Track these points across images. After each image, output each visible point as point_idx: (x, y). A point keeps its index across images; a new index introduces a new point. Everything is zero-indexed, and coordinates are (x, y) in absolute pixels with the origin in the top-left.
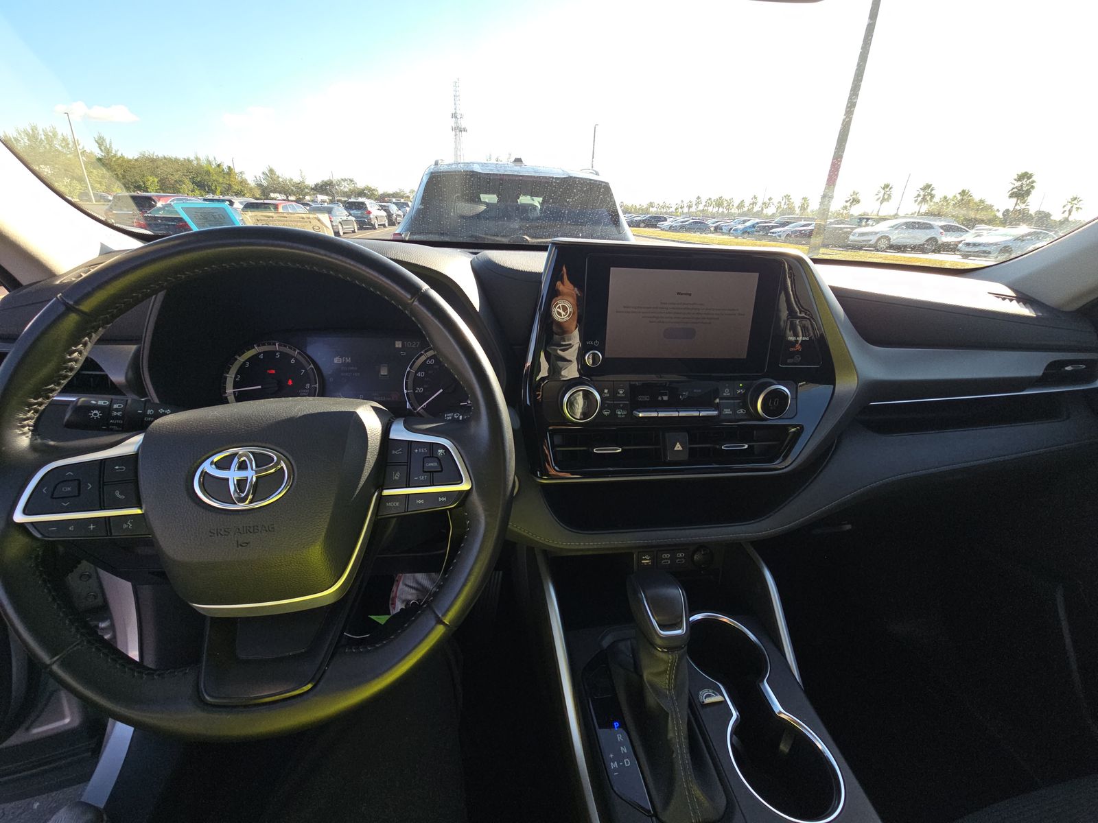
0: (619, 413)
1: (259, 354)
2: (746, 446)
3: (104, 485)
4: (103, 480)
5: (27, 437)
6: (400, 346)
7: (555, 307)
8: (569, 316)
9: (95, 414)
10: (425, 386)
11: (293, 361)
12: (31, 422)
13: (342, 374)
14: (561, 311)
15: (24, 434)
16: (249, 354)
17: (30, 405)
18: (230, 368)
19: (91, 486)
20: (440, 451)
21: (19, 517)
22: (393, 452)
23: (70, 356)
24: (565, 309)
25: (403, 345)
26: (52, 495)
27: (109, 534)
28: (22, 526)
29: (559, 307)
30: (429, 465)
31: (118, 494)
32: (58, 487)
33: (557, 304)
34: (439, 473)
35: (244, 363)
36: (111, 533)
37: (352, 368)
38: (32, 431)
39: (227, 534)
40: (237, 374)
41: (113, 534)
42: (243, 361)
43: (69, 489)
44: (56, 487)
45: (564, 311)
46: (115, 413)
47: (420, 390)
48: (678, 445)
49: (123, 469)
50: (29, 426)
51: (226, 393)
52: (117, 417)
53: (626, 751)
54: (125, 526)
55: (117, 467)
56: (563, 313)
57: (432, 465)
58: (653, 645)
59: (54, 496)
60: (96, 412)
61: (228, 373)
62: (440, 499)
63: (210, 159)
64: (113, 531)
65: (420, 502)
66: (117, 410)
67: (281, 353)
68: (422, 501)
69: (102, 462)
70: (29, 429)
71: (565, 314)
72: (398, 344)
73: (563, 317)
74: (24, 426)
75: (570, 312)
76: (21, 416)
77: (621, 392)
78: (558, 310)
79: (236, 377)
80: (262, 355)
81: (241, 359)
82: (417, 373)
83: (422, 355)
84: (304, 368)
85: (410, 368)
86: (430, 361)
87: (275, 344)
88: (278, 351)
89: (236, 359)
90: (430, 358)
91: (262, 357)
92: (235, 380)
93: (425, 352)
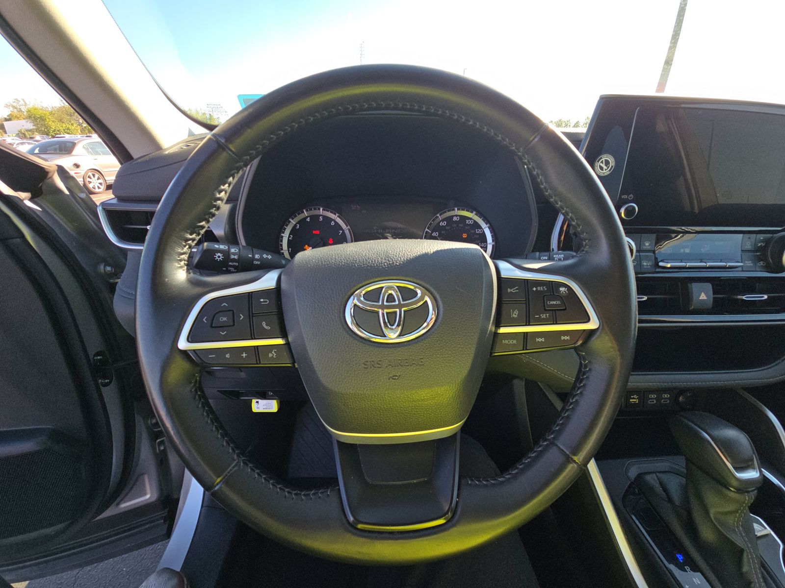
0: (645, 264)
1: (307, 217)
2: (766, 297)
3: (253, 316)
4: (252, 312)
5: (184, 270)
7: (598, 161)
8: (610, 170)
9: (219, 257)
11: (333, 223)
12: (185, 257)
14: (603, 165)
15: (181, 267)
16: (299, 218)
17: (187, 240)
18: (285, 229)
19: (243, 317)
20: (562, 289)
21: (183, 344)
22: (509, 290)
23: (219, 194)
24: (607, 163)
26: (212, 324)
27: (258, 362)
28: (185, 353)
29: (602, 162)
30: (551, 303)
31: (264, 324)
32: (216, 316)
33: (601, 158)
34: (562, 312)
35: (296, 225)
36: (260, 362)
38: (187, 265)
39: (380, 366)
40: (290, 234)
41: (262, 363)
42: (294, 223)
43: (225, 319)
44: (214, 317)
45: (606, 165)
46: (232, 257)
48: (703, 294)
49: (267, 302)
50: (185, 260)
51: (283, 250)
52: (234, 260)
53: (699, 583)
54: (270, 355)
55: (262, 300)
56: (605, 167)
57: (555, 303)
58: (726, 485)
59: (213, 326)
60: (219, 254)
61: (283, 233)
62: (563, 338)
63: (198, 110)
64: (261, 361)
65: (540, 340)
66: (234, 254)
67: (324, 217)
68: (543, 340)
69: (250, 295)
70: (184, 263)
71: (606, 168)
73: (604, 171)
74: (181, 260)
75: (612, 166)
76: (180, 250)
77: (647, 244)
78: (601, 164)
79: (289, 237)
80: (309, 218)
81: (293, 222)
82: (432, 233)
83: (437, 217)
84: (342, 229)
85: (428, 228)
86: (443, 222)
87: (319, 209)
88: (321, 215)
89: (290, 222)
90: (443, 220)
91: (309, 220)
92: (288, 240)
93: (440, 215)
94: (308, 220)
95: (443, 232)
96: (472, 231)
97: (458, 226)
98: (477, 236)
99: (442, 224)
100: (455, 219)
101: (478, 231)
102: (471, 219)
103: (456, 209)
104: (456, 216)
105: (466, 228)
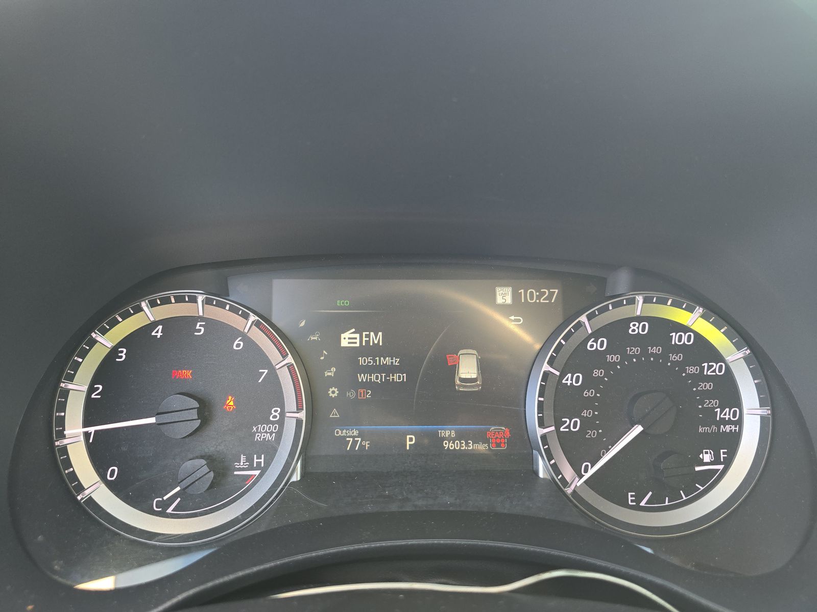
1: (154, 325)
6: (509, 300)
10: (585, 414)
11: (238, 344)
13: (362, 378)
16: (126, 327)
18: (75, 367)
25: (516, 296)
35: (114, 352)
37: (388, 361)
40: (96, 380)
42: (110, 345)
47: (572, 424)
51: (64, 437)
61: (71, 378)
67: (210, 323)
72: (504, 296)
79: (91, 389)
80: (160, 327)
81: (105, 341)
82: (562, 375)
83: (580, 325)
84: (268, 364)
85: (551, 363)
86: (596, 341)
87: (193, 300)
88: (201, 319)
89: (93, 342)
90: (596, 335)
91: (159, 335)
92: (88, 399)
93: (589, 318)
94: (158, 332)
95: (597, 373)
96: (692, 370)
97: (644, 352)
98: (709, 386)
99: (593, 345)
100: (635, 329)
101: (710, 367)
102: (685, 329)
103: (640, 299)
104: (639, 319)
105: (673, 357)
